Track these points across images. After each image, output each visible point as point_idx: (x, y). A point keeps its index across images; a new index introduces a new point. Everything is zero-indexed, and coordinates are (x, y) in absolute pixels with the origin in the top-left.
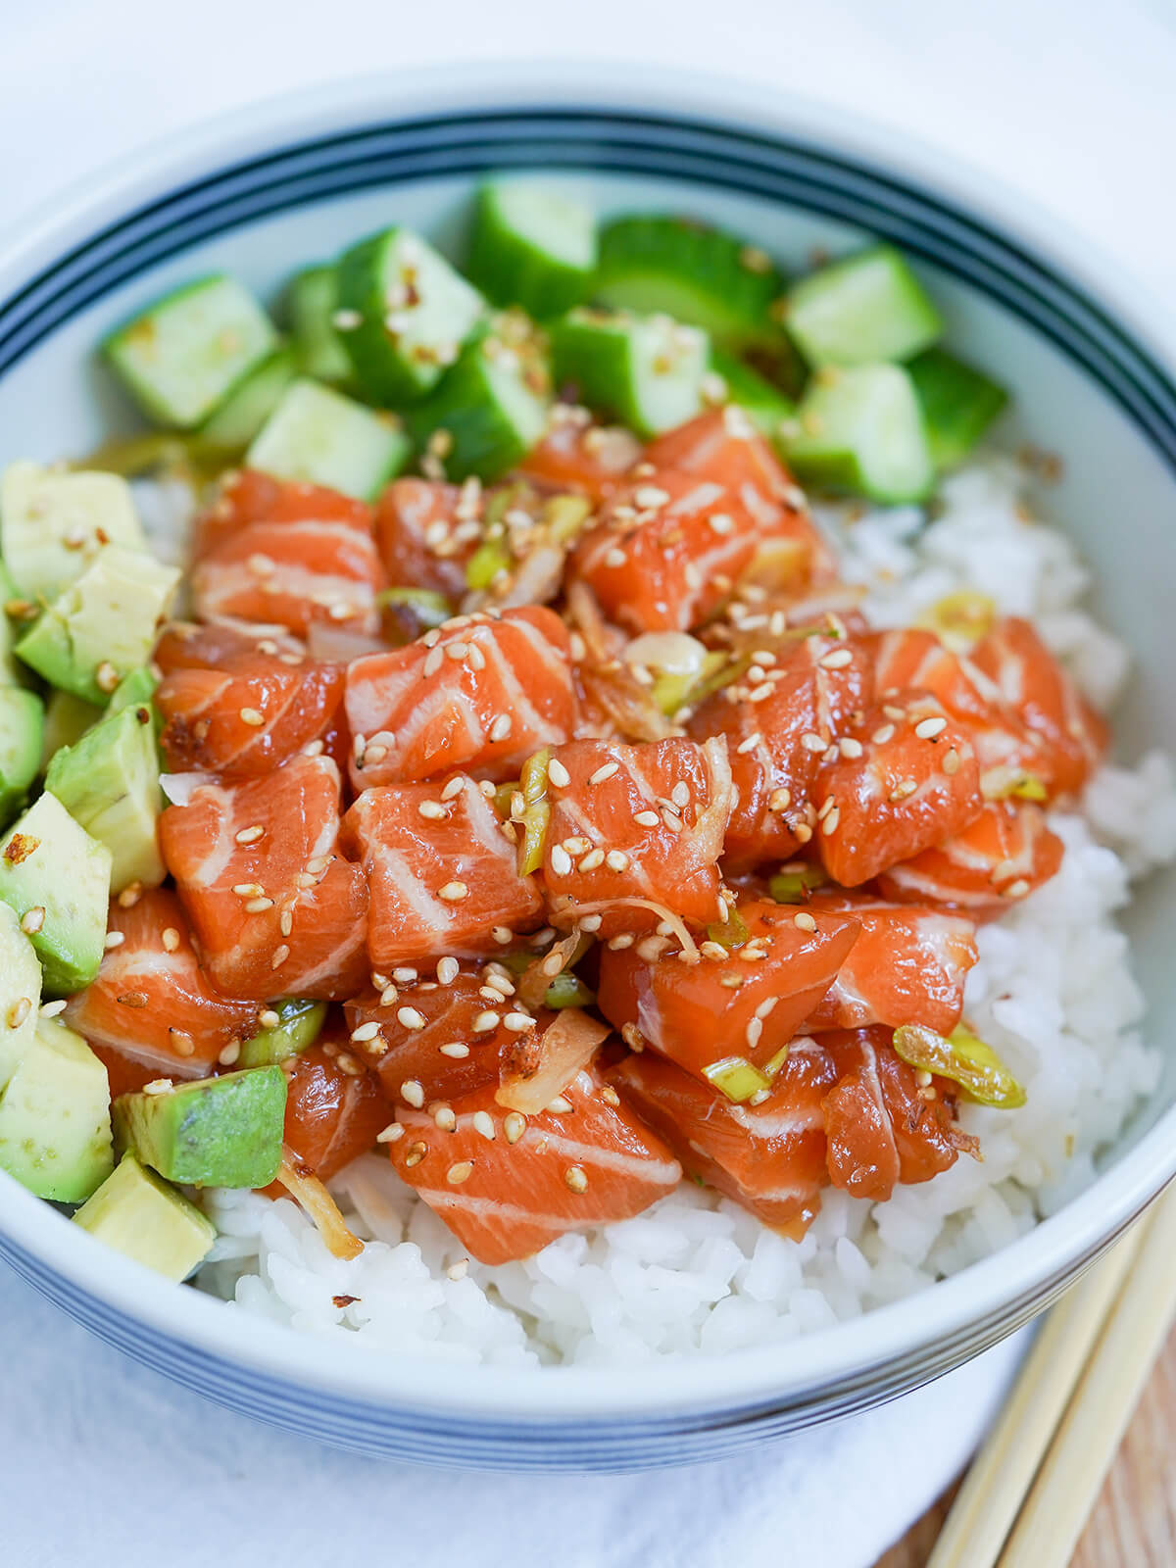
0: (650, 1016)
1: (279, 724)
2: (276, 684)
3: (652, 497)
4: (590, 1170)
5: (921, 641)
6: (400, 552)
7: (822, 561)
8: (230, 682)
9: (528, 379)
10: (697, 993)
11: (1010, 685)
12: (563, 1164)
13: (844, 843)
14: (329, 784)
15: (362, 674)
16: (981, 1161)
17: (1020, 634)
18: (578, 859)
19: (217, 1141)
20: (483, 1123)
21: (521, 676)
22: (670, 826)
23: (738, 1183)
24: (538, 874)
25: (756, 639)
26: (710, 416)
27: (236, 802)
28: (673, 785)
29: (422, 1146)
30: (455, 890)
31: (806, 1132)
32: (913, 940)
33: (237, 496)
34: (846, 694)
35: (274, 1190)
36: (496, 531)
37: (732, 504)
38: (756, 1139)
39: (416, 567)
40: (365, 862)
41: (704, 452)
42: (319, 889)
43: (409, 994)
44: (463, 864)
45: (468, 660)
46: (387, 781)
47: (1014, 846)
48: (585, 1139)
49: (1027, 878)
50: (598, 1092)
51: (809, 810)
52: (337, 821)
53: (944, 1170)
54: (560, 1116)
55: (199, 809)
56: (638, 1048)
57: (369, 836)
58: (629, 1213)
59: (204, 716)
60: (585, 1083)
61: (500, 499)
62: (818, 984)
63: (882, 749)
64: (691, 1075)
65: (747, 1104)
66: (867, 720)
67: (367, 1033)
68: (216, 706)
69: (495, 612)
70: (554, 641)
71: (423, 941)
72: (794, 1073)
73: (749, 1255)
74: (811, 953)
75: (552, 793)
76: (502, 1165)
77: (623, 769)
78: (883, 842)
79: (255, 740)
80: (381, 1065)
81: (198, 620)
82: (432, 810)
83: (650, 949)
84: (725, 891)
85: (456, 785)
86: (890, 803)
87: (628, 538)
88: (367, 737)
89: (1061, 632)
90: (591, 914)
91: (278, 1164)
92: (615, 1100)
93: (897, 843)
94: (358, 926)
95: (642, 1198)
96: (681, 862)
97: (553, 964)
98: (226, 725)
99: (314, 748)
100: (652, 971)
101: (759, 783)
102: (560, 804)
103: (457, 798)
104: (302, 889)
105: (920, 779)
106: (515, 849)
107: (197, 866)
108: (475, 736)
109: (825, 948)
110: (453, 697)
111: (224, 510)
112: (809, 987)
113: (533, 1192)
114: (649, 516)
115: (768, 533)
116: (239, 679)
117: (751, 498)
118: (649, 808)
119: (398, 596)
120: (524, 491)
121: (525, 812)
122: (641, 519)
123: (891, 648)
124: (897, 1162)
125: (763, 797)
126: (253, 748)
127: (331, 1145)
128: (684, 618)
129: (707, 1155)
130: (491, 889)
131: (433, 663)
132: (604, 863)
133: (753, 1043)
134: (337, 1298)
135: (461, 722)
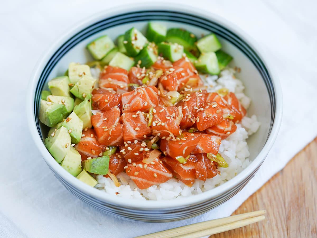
0: (168, 150)
1: (111, 102)
2: (111, 96)
3: (172, 70)
4: (157, 174)
5: (215, 94)
6: (132, 78)
7: (200, 82)
8: (103, 95)
9: (154, 52)
10: (175, 146)
11: (230, 102)
12: (153, 173)
13: (200, 124)
14: (118, 112)
15: (124, 95)
16: (220, 175)
17: (232, 95)
18: (157, 124)
19: (98, 166)
20: (140, 165)
21: (150, 96)
22: (172, 119)
23: (181, 177)
24: (151, 127)
25: (188, 92)
26: (183, 59)
27: (104, 114)
28: (173, 113)
29: (131, 169)
30: (137, 129)
31: (192, 169)
32: (210, 139)
33: (107, 70)
34: (201, 101)
35: (107, 176)
36: (147, 75)
37: (185, 71)
38: (184, 170)
39: (134, 80)
40: (123, 124)
41: (182, 64)
42: (116, 128)
43: (129, 145)
44: (139, 125)
45: (141, 93)
46: (128, 112)
47: (228, 126)
48: (157, 169)
49: (230, 131)
50: (159, 162)
51: (195, 118)
52: (119, 118)
53: (214, 176)
54: (153, 165)
55: (98, 115)
56: (166, 155)
57: (124, 120)
58: (164, 182)
59: (99, 101)
60: (157, 160)
61: (148, 70)
62: (195, 145)
63: (207, 109)
64: (174, 159)
65: (183, 164)
66: (205, 105)
67: (123, 151)
68: (101, 99)
69: (146, 86)
70: (155, 91)
71: (132, 137)
72: (191, 160)
73: (183, 189)
74: (193, 140)
75: (153, 114)
76: (143, 172)
77: (165, 110)
78: (206, 124)
79: (107, 105)
80: (125, 156)
81: (99, 88)
82: (134, 116)
83: (168, 139)
84: (180, 130)
85: (138, 112)
86: (208, 118)
87: (168, 75)
88: (125, 105)
89: (239, 96)
90: (159, 133)
91: (108, 172)
92: (162, 163)
93: (209, 124)
94: (122, 134)
95: (166, 179)
96: (173, 125)
97: (153, 141)
98: (102, 102)
99: (116, 106)
100: (168, 142)
101: (186, 114)
102: (154, 116)
103: (138, 114)
104: (113, 128)
105: (213, 114)
106: (147, 123)
107: (97, 124)
108: (142, 105)
109: (196, 139)
110: (138, 98)
111: (105, 72)
112: (193, 145)
113: (148, 177)
114: (171, 72)
115: (191, 77)
116: (104, 95)
117: (188, 71)
118: (169, 116)
119: (131, 85)
120: (152, 69)
121: (149, 117)
122: (170, 73)
123: (210, 95)
124: (207, 174)
125: (187, 116)
126: (106, 106)
127: (116, 170)
128: (177, 89)
129: (176, 173)
130: (143, 129)
131: (136, 93)
132: (161, 124)
133: (184, 154)
134: (116, 193)
135: (140, 103)
